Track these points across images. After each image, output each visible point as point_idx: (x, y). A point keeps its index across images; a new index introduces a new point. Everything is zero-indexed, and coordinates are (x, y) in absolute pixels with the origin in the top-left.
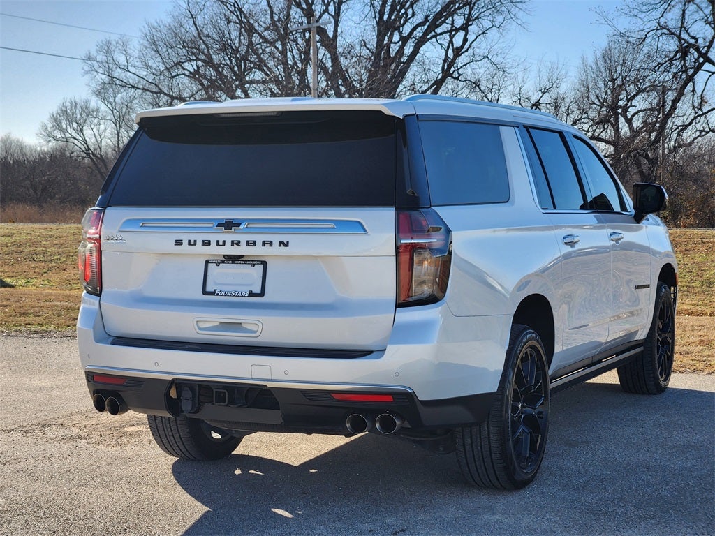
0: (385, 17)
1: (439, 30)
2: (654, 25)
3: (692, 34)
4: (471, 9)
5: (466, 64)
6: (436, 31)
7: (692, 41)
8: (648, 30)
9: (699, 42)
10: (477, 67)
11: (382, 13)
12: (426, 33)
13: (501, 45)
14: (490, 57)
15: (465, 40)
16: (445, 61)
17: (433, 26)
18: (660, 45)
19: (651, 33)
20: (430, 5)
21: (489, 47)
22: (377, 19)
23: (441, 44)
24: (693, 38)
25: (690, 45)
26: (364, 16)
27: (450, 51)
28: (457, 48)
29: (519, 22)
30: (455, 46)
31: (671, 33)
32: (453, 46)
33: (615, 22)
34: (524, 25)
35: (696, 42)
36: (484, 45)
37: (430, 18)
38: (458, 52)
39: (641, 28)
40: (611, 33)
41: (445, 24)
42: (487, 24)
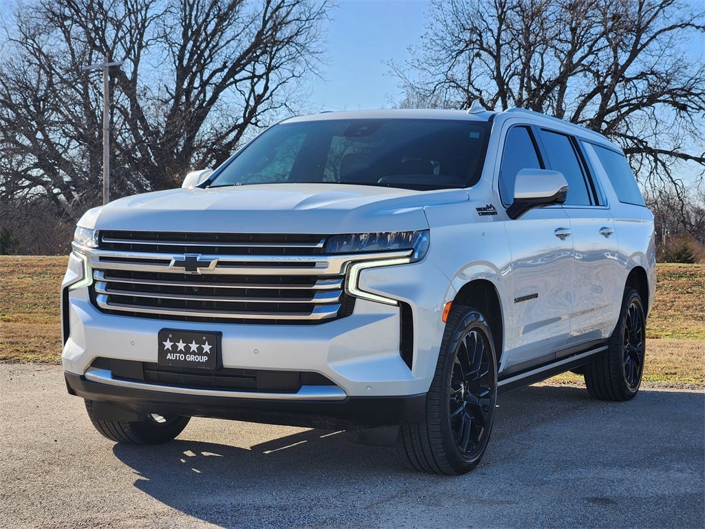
0: (185, 62)
1: (237, 77)
2: (442, 77)
3: (476, 87)
4: (272, 59)
5: (265, 110)
6: (235, 78)
7: (477, 93)
8: (437, 83)
9: (482, 94)
10: (275, 114)
11: (181, 58)
12: (225, 79)
13: (299, 94)
14: (288, 104)
15: (266, 88)
16: (246, 108)
17: (233, 72)
18: (448, 96)
19: (440, 85)
20: (228, 51)
21: (287, 95)
22: (177, 64)
23: (240, 91)
24: (477, 90)
25: (476, 97)
26: (162, 60)
27: (252, 98)
28: (258, 95)
29: (316, 72)
30: (256, 94)
31: (458, 86)
32: (254, 93)
33: (406, 74)
34: (320, 74)
35: (480, 94)
36: (282, 93)
37: (229, 65)
38: (259, 99)
39: (431, 81)
40: (402, 84)
41: (243, 71)
42: (287, 74)
